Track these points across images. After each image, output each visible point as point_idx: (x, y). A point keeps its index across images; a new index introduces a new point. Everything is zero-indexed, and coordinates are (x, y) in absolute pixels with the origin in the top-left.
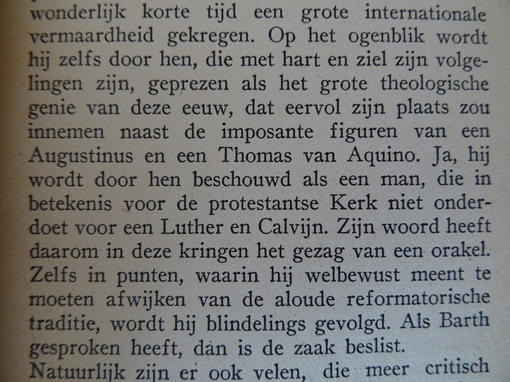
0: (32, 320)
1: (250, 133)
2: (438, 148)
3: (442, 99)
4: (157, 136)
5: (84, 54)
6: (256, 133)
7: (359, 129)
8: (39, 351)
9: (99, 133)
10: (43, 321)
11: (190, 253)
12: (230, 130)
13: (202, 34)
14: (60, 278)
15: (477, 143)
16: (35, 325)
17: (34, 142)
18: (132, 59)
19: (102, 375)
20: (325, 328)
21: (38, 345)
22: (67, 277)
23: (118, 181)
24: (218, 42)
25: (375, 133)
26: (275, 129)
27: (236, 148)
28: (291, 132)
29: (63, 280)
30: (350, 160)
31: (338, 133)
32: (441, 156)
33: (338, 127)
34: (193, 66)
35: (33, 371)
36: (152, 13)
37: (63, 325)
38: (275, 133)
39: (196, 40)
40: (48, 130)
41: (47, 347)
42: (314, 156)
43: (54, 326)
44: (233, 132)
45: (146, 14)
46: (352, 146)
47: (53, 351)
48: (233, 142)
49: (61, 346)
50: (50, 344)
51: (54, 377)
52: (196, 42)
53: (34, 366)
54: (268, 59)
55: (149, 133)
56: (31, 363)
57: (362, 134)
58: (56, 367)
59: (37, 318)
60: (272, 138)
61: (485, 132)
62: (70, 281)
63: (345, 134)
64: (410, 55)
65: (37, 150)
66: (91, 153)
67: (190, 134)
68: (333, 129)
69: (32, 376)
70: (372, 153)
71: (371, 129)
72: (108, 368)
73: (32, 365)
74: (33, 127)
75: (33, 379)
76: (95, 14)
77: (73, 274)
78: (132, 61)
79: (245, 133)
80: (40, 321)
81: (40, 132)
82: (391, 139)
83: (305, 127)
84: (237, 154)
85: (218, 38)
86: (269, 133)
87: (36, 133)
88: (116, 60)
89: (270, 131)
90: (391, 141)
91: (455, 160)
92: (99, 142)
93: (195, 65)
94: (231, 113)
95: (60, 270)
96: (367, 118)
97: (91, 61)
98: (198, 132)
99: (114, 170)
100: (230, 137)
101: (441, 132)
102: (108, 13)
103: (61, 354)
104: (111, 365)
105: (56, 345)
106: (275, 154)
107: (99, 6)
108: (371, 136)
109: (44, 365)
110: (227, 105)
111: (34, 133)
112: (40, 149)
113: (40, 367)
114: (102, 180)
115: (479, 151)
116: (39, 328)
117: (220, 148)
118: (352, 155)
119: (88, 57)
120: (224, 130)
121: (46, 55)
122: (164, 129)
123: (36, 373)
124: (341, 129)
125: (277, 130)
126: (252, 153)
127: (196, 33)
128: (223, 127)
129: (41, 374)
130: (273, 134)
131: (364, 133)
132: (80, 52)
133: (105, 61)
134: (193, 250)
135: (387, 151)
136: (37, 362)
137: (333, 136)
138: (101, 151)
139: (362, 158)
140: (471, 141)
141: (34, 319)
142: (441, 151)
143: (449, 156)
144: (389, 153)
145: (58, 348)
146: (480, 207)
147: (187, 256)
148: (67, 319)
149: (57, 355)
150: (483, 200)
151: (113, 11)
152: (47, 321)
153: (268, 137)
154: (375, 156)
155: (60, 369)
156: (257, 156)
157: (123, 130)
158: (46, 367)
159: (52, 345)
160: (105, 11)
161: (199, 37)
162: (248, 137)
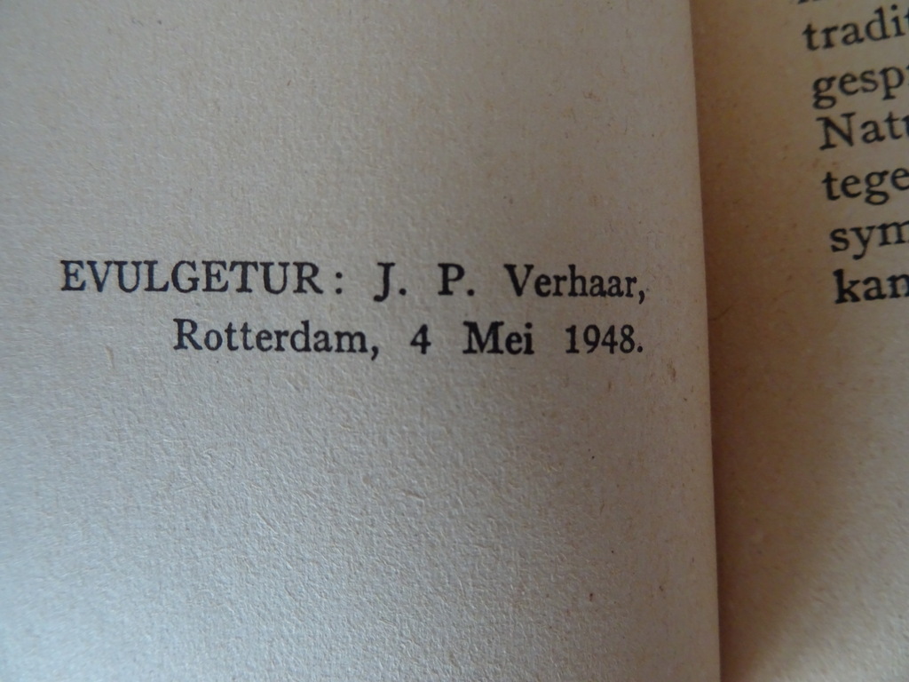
0: (809, 32)
8: (835, 90)
10: (835, 28)
16: (819, 39)
21: (830, 81)
35: (827, 136)
37: (883, 28)
41: (854, 79)
43: (862, 33)
47: (870, 86)
49: (884, 72)
50: (858, 73)
51: (880, 138)
53: (828, 123)
56: (819, 119)
58: (881, 117)
59: (820, 26)
69: (828, 145)
73: (821, 122)
75: (829, 151)
80: (828, 31)
103: (888, 88)
105: (872, 72)
109: (853, 118)
113: (842, 123)
116: (829, 44)
123: (835, 138)
129: (848, 139)
136: (835, 114)
141: (814, 27)
145: (879, 78)
148: (889, 15)
149: (881, 92)
152: (845, 27)
155: (890, 120)
158: (857, 122)
159: (865, 73)
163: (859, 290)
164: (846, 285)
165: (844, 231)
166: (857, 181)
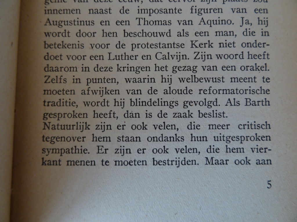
0: (45, 102)
1: (151, 11)
2: (243, 18)
4: (106, 12)
6: (154, 11)
7: (204, 9)
8: (48, 117)
9: (78, 11)
10: (50, 102)
11: (122, 69)
12: (141, 10)
14: (59, 81)
15: (262, 16)
16: (46, 104)
17: (47, 16)
19: (79, 127)
20: (188, 105)
21: (47, 114)
22: (62, 81)
23: (87, 35)
25: (212, 11)
26: (163, 9)
27: (144, 19)
28: (171, 11)
29: (60, 82)
30: (200, 24)
31: (194, 11)
32: (244, 22)
33: (194, 8)
35: (45, 126)
37: (60, 104)
38: (163, 11)
40: (54, 10)
41: (52, 115)
42: (182, 22)
43: (56, 104)
44: (143, 11)
46: (201, 17)
47: (55, 117)
48: (143, 16)
49: (58, 114)
50: (53, 113)
51: (55, 129)
53: (45, 124)
55: (102, 11)
56: (44, 122)
57: (206, 11)
58: (56, 125)
59: (47, 101)
60: (162, 13)
61: (266, 11)
62: (64, 83)
63: (197, 11)
65: (48, 19)
66: (74, 21)
67: (122, 11)
68: (192, 9)
69: (44, 129)
70: (211, 21)
71: (210, 9)
72: (82, 124)
73: (44, 123)
74: (47, 9)
75: (44, 130)
77: (65, 80)
79: (149, 11)
80: (48, 102)
81: (50, 11)
82: (220, 14)
83: (178, 8)
84: (145, 21)
86: (160, 11)
89: (161, 10)
90: (220, 15)
91: (251, 24)
92: (78, 15)
94: (142, 2)
95: (59, 77)
96: (208, 4)
98: (126, 11)
99: (85, 29)
100: (142, 13)
101: (244, 10)
103: (59, 118)
104: (83, 123)
105: (56, 114)
106: (164, 21)
108: (210, 12)
109: (50, 123)
111: (47, 12)
112: (50, 19)
113: (48, 124)
114: (79, 34)
115: (263, 20)
116: (48, 105)
117: (137, 18)
118: (201, 21)
120: (139, 10)
122: (110, 9)
123: (46, 127)
124: (196, 9)
125: (164, 10)
126: (152, 21)
128: (138, 8)
129: (49, 128)
130: (162, 12)
134: (124, 67)
135: (218, 19)
136: (47, 122)
137: (192, 12)
138: (79, 20)
139: (206, 23)
140: (259, 15)
141: (46, 101)
142: (244, 19)
143: (248, 22)
144: (219, 20)
145: (57, 115)
146: (264, 47)
147: (121, 71)
148: (62, 101)
149: (57, 118)
150: (265, 43)
152: (52, 102)
153: (160, 13)
154: (212, 22)
155: (58, 125)
156: (154, 22)
157: (90, 10)
158: (51, 124)
159: (55, 113)
162: (150, 13)
163: (46, 163)
164: (44, 161)
165: (45, 149)
166: (49, 138)
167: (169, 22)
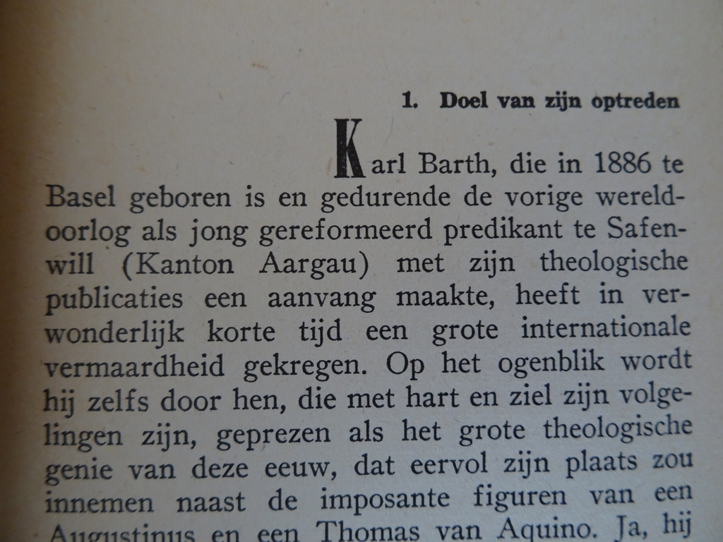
1: (361, 501)
2: (621, 518)
3: (628, 450)
4: (229, 507)
5: (124, 395)
6: (369, 501)
7: (513, 494)
9: (146, 505)
12: (333, 498)
13: (293, 363)
15: (675, 508)
17: (55, 519)
18: (193, 401)
24: (316, 374)
25: (536, 499)
26: (396, 495)
27: (341, 523)
28: (419, 500)
30: (501, 537)
31: (484, 499)
32: (627, 528)
33: (484, 491)
34: (280, 410)
36: (221, 334)
38: (396, 500)
39: (284, 373)
40: (74, 501)
42: (451, 532)
44: (337, 501)
45: (213, 336)
46: (504, 517)
48: (337, 515)
52: (285, 376)
54: (386, 398)
55: (218, 503)
57: (518, 500)
60: (392, 507)
61: (686, 492)
63: (494, 500)
64: (584, 389)
65: (58, 529)
66: (135, 533)
67: (275, 503)
68: (478, 494)
70: (532, 527)
71: (530, 494)
74: (53, 497)
76: (139, 336)
78: (193, 403)
79: (353, 501)
81: (62, 505)
82: (559, 507)
83: (437, 491)
84: (342, 531)
85: (315, 369)
86: (387, 501)
87: (58, 506)
88: (170, 402)
89: (389, 497)
90: (558, 510)
91: (645, 534)
92: (146, 517)
93: (283, 408)
94: (334, 474)
96: (524, 477)
97: (135, 404)
98: (287, 501)
100: (333, 507)
101: (626, 496)
102: (158, 334)
106: (397, 529)
107: (145, 322)
108: (531, 503)
110: (329, 463)
111: (54, 506)
112: (63, 527)
115: (677, 518)
117: (318, 523)
118: (505, 529)
119: (130, 398)
120: (324, 497)
121: (68, 396)
122: (239, 498)
124: (489, 494)
125: (399, 496)
126: (365, 529)
127: (284, 363)
128: (323, 493)
130: (393, 503)
131: (520, 499)
132: (119, 391)
133: (154, 404)
135: (552, 523)
137: (478, 504)
138: (150, 530)
139: (518, 533)
140: (667, 506)
142: (626, 522)
143: (637, 529)
144: (555, 527)
151: (165, 332)
153: (386, 506)
154: (536, 531)
156: (371, 533)
157: (180, 500)
160: (154, 330)
161: (288, 368)
162: (357, 507)
167: (411, 532)
